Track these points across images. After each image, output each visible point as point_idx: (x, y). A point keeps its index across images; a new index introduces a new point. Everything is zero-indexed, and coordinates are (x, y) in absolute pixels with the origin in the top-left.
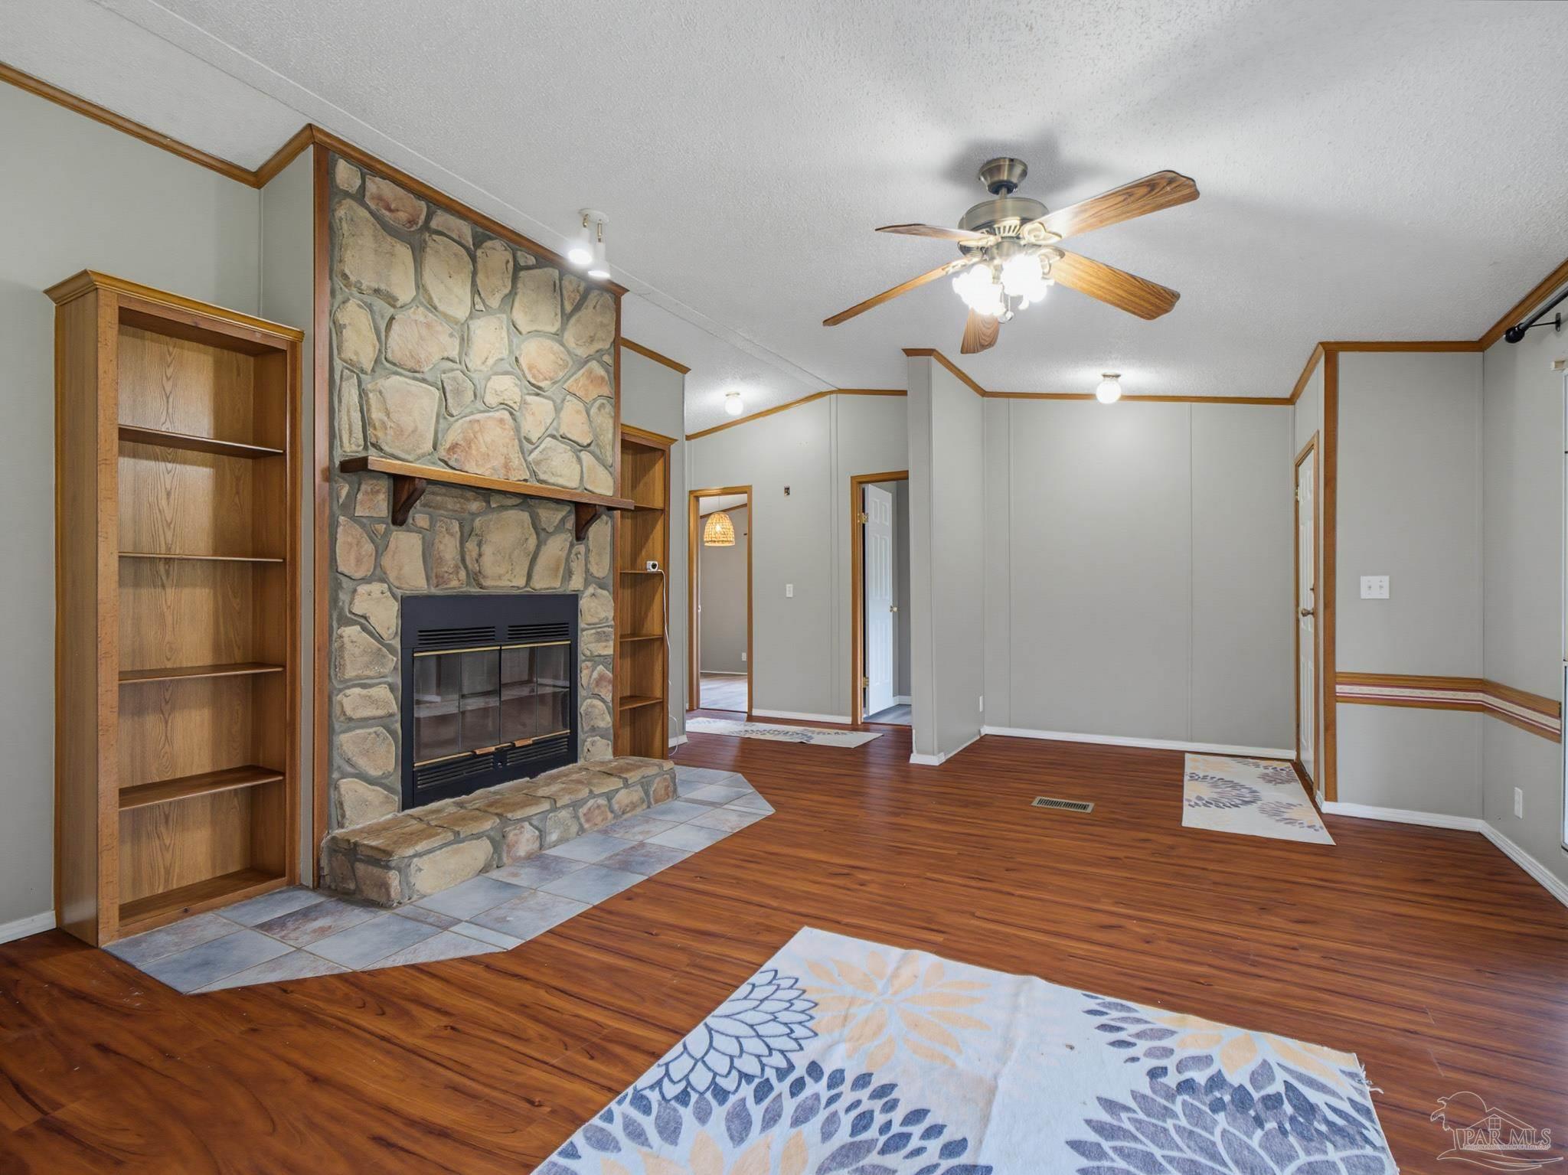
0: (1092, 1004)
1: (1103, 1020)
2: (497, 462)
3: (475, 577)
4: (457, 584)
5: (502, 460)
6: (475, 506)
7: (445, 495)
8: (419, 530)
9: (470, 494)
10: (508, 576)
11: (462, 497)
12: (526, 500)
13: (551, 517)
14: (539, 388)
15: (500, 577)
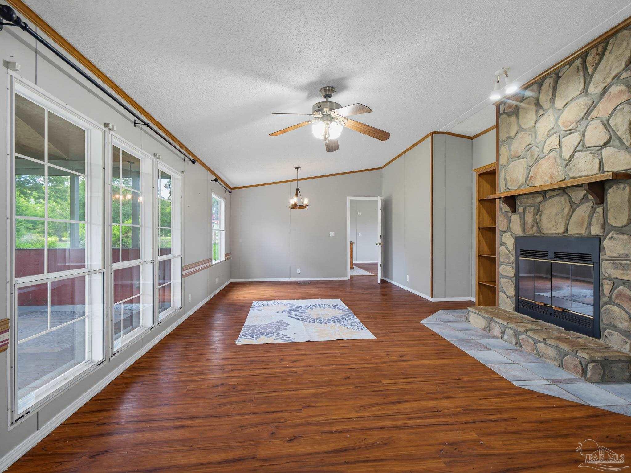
0: (293, 340)
1: (290, 338)
2: (547, 178)
3: (539, 229)
4: (531, 232)
5: (549, 175)
6: (539, 199)
7: (527, 198)
8: (520, 213)
9: (536, 195)
10: (554, 228)
11: (533, 197)
12: (563, 191)
13: (577, 195)
14: (571, 130)
15: (550, 229)
